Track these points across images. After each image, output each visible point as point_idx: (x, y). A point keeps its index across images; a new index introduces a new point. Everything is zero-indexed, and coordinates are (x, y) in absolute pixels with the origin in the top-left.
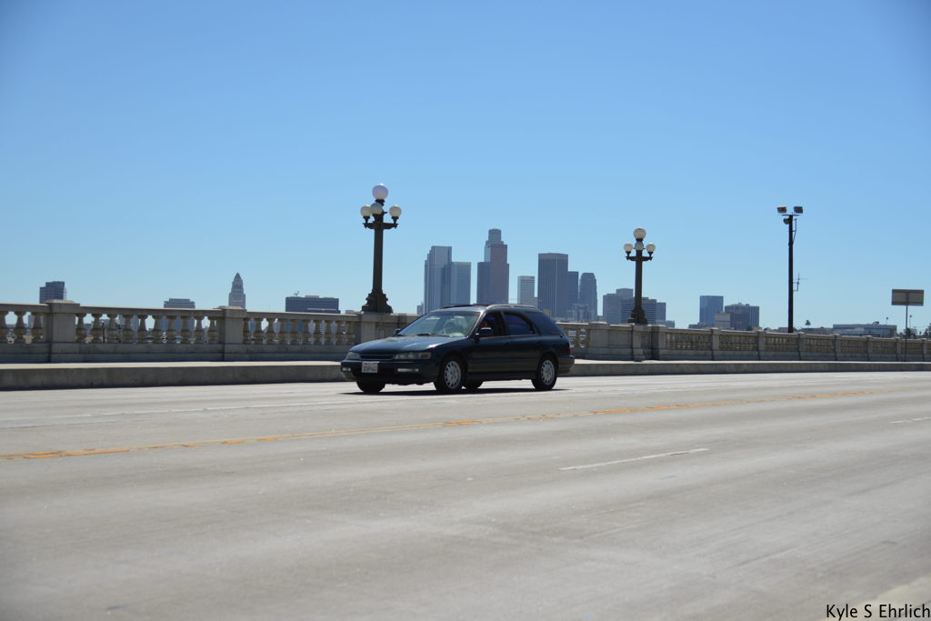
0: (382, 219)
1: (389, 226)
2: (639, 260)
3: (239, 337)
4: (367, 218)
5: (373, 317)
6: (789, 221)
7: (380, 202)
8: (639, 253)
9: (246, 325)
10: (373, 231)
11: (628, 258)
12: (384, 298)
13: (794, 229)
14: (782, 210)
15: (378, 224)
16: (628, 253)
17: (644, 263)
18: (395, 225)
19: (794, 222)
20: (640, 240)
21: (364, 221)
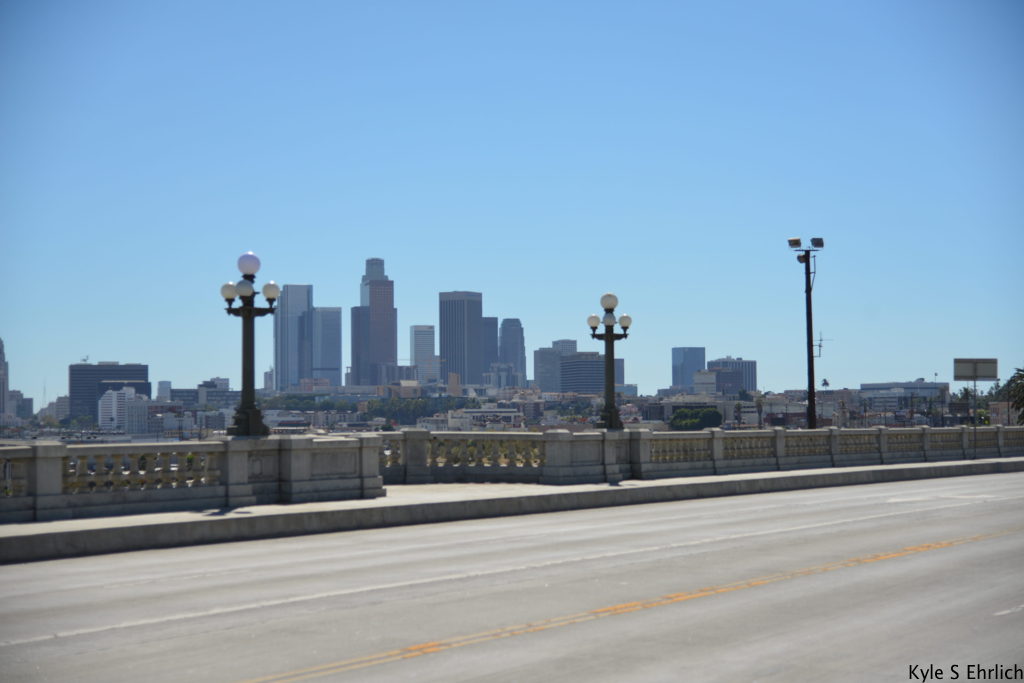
0: (253, 302)
1: (262, 312)
2: (610, 337)
3: (56, 484)
4: (230, 301)
5: (245, 444)
6: (805, 259)
7: (249, 278)
8: (609, 329)
11: (594, 336)
12: (258, 415)
13: (812, 270)
14: (795, 243)
15: (247, 310)
16: (594, 329)
18: (271, 310)
19: (812, 260)
20: (609, 311)
21: (226, 305)
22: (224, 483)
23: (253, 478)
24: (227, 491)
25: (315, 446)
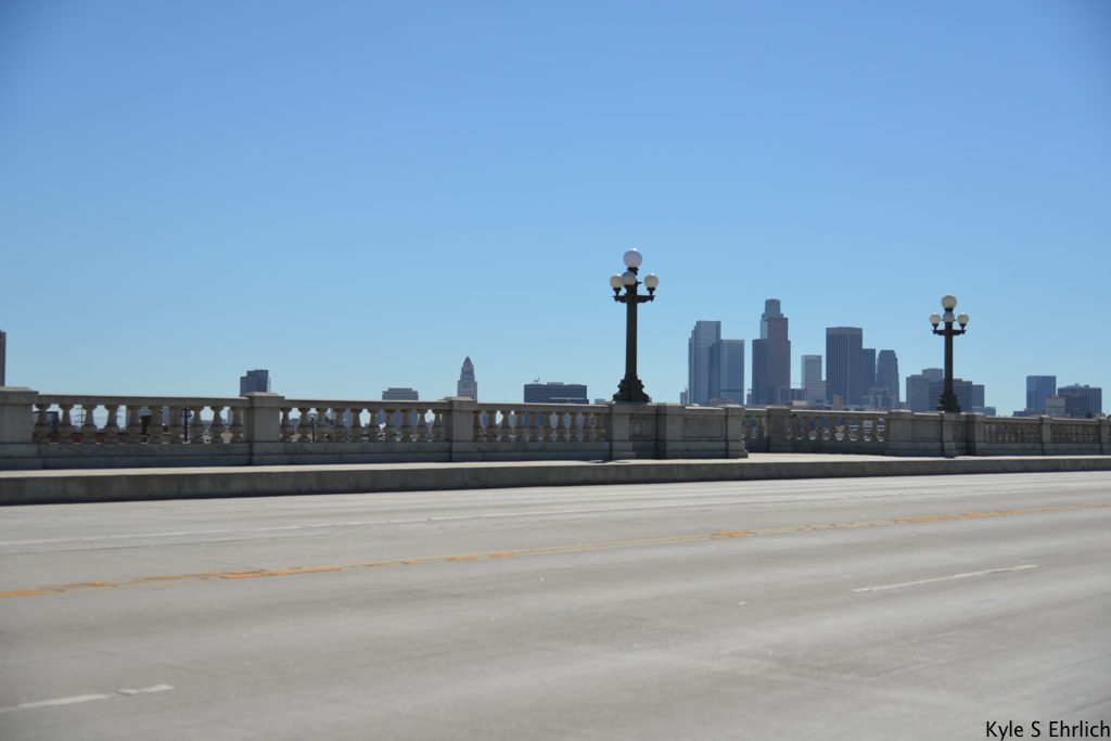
0: (636, 291)
1: (644, 299)
2: (949, 334)
3: (470, 434)
4: (617, 290)
5: (627, 408)
7: (634, 270)
8: (949, 325)
9: (476, 419)
10: (625, 305)
11: (935, 332)
12: (639, 385)
15: (631, 297)
16: (936, 325)
17: (955, 338)
18: (651, 298)
20: (949, 310)
21: (614, 294)
22: (610, 440)
23: (634, 437)
24: (611, 446)
25: (687, 412)
